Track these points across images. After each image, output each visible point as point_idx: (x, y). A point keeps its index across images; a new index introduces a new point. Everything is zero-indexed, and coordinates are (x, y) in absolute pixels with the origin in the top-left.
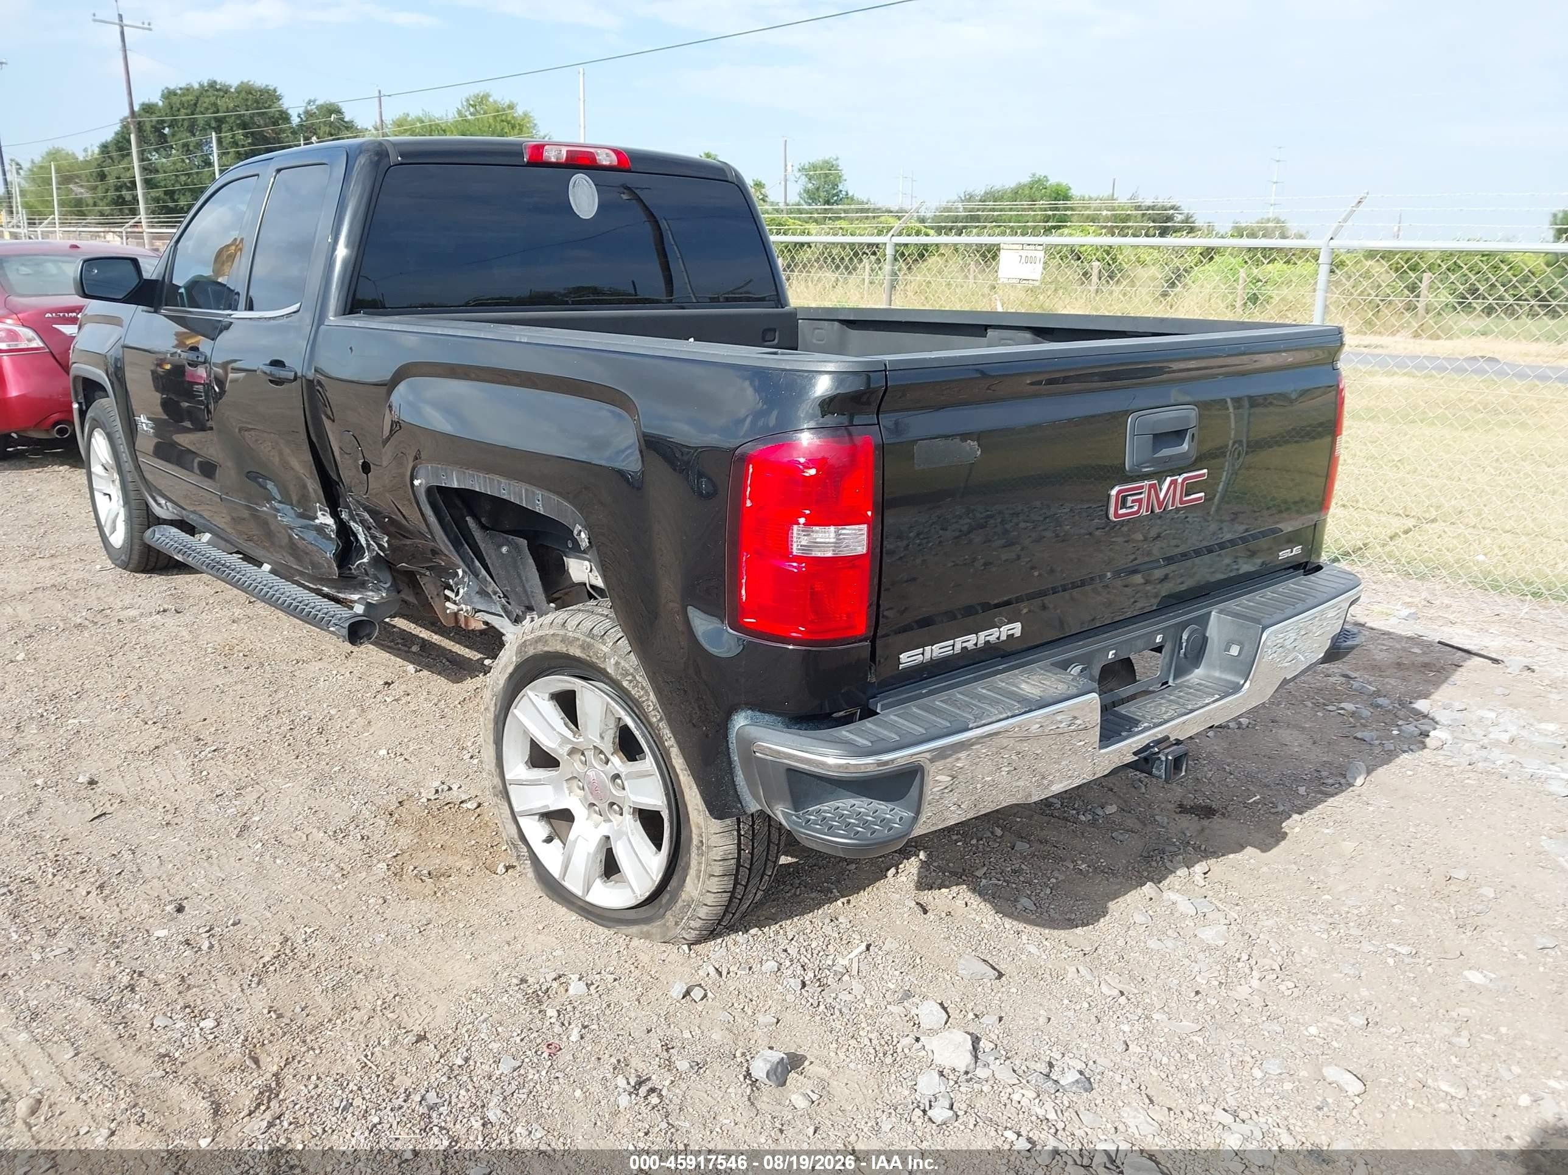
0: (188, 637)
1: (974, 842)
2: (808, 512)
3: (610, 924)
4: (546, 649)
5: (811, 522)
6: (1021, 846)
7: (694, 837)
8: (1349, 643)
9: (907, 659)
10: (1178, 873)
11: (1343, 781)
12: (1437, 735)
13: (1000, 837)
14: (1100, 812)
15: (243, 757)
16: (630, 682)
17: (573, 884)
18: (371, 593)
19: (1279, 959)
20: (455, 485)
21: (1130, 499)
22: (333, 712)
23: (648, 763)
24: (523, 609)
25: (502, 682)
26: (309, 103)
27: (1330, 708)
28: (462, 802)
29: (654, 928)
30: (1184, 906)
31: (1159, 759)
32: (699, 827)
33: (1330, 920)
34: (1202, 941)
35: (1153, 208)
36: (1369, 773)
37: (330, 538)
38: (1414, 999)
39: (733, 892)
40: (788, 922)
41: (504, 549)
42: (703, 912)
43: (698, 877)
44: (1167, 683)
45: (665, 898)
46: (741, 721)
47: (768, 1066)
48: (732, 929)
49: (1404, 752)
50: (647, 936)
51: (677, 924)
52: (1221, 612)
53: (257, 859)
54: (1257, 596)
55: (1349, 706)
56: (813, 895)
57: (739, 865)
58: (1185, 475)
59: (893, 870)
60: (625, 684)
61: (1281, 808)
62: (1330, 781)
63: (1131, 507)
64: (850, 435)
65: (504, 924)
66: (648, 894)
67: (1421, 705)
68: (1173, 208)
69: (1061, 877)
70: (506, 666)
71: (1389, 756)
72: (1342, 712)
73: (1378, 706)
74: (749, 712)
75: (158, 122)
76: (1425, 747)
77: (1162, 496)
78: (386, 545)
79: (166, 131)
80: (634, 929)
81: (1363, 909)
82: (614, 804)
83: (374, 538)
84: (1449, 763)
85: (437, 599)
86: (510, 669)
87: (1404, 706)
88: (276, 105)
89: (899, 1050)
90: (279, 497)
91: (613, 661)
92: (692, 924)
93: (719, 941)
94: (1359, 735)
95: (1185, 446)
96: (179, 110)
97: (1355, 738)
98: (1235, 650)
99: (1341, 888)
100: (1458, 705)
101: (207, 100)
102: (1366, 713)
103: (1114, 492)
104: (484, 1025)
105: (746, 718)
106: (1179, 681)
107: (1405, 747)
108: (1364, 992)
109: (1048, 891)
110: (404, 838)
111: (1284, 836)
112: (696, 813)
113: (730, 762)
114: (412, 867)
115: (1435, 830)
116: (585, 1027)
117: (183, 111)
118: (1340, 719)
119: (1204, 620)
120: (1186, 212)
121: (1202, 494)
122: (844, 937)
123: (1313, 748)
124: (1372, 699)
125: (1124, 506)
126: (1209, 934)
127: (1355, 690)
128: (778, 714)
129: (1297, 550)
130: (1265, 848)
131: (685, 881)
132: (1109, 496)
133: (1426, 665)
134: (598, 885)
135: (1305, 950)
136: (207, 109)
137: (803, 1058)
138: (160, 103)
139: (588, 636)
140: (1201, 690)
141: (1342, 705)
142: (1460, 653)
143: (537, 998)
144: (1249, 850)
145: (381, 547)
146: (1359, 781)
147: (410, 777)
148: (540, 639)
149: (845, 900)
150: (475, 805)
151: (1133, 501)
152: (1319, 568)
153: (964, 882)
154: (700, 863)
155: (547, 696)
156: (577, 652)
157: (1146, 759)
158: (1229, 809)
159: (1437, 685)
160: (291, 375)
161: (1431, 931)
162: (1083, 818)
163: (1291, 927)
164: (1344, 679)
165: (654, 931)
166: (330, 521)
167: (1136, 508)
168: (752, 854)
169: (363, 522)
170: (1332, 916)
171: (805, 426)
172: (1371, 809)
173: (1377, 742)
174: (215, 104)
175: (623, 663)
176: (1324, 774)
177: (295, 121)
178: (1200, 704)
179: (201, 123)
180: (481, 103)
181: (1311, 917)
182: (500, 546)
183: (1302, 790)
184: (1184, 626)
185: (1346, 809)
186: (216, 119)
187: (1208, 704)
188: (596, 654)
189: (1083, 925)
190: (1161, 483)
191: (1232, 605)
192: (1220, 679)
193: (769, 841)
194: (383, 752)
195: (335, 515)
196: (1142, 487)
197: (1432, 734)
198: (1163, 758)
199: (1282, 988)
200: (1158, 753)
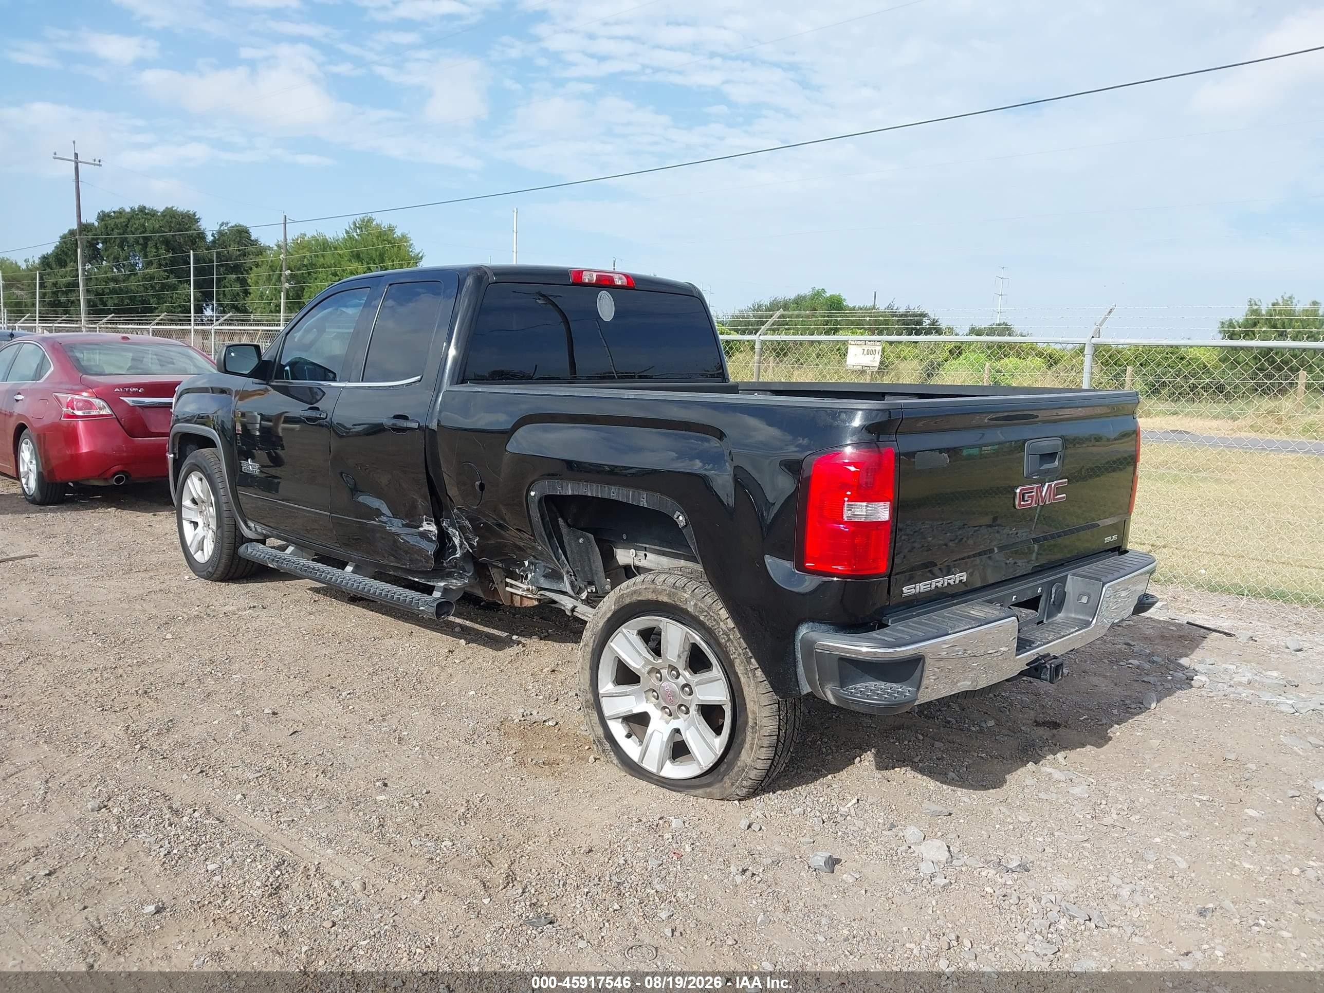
0: (282, 624)
1: (906, 742)
2: (849, 493)
3: (681, 790)
4: (640, 598)
5: (852, 499)
6: (937, 744)
7: (750, 720)
8: (1150, 600)
9: (907, 590)
10: (1048, 757)
11: (1141, 706)
12: (1199, 679)
13: (923, 740)
14: (984, 725)
15: (372, 697)
16: (706, 616)
17: (650, 765)
18: (455, 581)
19: (1126, 804)
20: (570, 493)
21: (1027, 495)
22: (422, 669)
23: (716, 671)
24: (586, 583)
25: (601, 625)
26: (222, 225)
27: (1121, 663)
28: (544, 721)
29: (716, 790)
30: (1057, 775)
31: (1046, 667)
32: (754, 713)
33: (1153, 783)
34: (1073, 795)
35: (906, 316)
36: (1158, 701)
37: (432, 541)
38: (1217, 824)
39: (773, 760)
40: (800, 788)
41: (581, 541)
42: (753, 774)
43: (752, 749)
44: (1042, 622)
45: (723, 768)
46: (804, 631)
47: (824, 859)
48: (765, 791)
49: (1179, 689)
50: (710, 796)
51: (732, 784)
52: (1074, 575)
53: (420, 756)
54: (1093, 566)
55: (1136, 662)
56: (810, 773)
57: (778, 740)
58: (1056, 482)
59: (858, 759)
60: (702, 618)
61: (1104, 721)
62: (1133, 706)
63: (1027, 501)
64: (878, 447)
65: (609, 790)
66: (711, 765)
67: (1184, 661)
68: (921, 315)
69: (970, 762)
70: (605, 613)
71: (1169, 692)
72: (1130, 666)
73: (1153, 662)
74: (811, 624)
75: (93, 239)
76: (1192, 686)
77: (1043, 494)
78: (476, 544)
79: (100, 246)
80: (700, 792)
81: (1173, 776)
82: (682, 705)
83: (467, 539)
84: (1211, 695)
85: (500, 585)
86: (609, 615)
87: (1172, 664)
88: (194, 227)
89: (899, 854)
90: (389, 513)
91: (692, 603)
92: (745, 783)
93: (758, 798)
94: (1145, 679)
95: (1056, 463)
96: (113, 230)
97: (1144, 681)
98: (1084, 600)
99: (1156, 765)
100: (1208, 661)
101: (137, 222)
102: (1147, 666)
103: (1018, 491)
104: (628, 842)
105: (808, 628)
106: (1049, 621)
107: (1179, 686)
108: (1184, 821)
109: (965, 769)
110: (517, 744)
111: (1110, 739)
112: (752, 703)
113: (795, 659)
114: (530, 760)
115: (1210, 733)
116: (693, 844)
117: (116, 231)
118: (1130, 670)
119: (1064, 580)
120: (932, 317)
121: (1064, 495)
122: (840, 796)
123: (1116, 687)
124: (1149, 658)
125: (1023, 501)
126: (1076, 791)
127: (1136, 653)
128: (831, 624)
129: (1115, 537)
130: (1099, 746)
131: (740, 753)
132: (1015, 493)
133: (1181, 637)
134: (668, 764)
135: (1141, 800)
136: (137, 229)
137: (841, 860)
138: (96, 224)
139: (673, 587)
140: (1066, 625)
141: (1130, 661)
142: (1203, 630)
143: (653, 828)
144: (1089, 747)
145: (471, 546)
146: (1153, 705)
147: (497, 708)
148: (635, 592)
149: (833, 775)
150: (555, 723)
151: (1029, 497)
152: (1126, 552)
153: (907, 766)
154: (753, 739)
155: (636, 632)
156: (665, 599)
157: (1036, 669)
158: (1069, 723)
159: (1193, 650)
160: (415, 425)
161: (1219, 789)
162: (973, 729)
163: (1129, 786)
164: (1126, 647)
165: (715, 791)
166: (433, 528)
167: (1030, 502)
168: (785, 733)
169: (462, 529)
170: (1154, 781)
171: (849, 442)
172: (1164, 722)
173: (1159, 683)
174: (144, 225)
175: (700, 604)
176: (1128, 702)
177: (210, 238)
178: (1068, 632)
179: (131, 241)
180: (366, 226)
181: (1141, 782)
182: (578, 539)
183: (1115, 712)
184: (1052, 583)
185: (1148, 722)
186: (144, 238)
187: (1072, 633)
188: (680, 599)
189: (993, 788)
190: (1043, 486)
191: (1079, 571)
192: (1075, 619)
193: (794, 726)
194: (473, 693)
195: (438, 524)
196: (1033, 488)
197: (1195, 678)
198: (1049, 667)
199: (1132, 818)
200: (1045, 663)
